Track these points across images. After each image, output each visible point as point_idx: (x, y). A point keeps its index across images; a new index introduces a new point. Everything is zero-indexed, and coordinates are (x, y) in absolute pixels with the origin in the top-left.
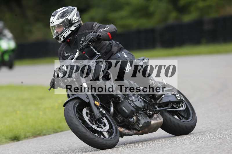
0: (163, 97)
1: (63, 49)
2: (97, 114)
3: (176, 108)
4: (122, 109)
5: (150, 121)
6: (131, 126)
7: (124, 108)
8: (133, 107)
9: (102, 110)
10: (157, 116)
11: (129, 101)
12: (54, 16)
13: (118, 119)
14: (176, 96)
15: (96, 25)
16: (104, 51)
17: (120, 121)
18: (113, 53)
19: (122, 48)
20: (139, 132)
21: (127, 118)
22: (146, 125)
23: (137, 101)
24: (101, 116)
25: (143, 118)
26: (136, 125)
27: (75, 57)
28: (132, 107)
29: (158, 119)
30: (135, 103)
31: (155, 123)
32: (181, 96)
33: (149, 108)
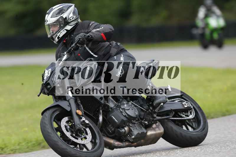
0: (162, 105)
4: (112, 118)
5: (145, 132)
6: (123, 137)
7: (114, 118)
8: (125, 116)
9: (84, 119)
10: (156, 126)
11: (121, 109)
12: (49, 13)
13: (109, 130)
15: (93, 24)
16: (103, 53)
18: (111, 56)
20: (132, 143)
21: (118, 128)
22: (139, 136)
23: (130, 109)
25: (137, 129)
26: (128, 137)
29: (157, 129)
30: (127, 111)
32: (189, 103)
33: (145, 117)
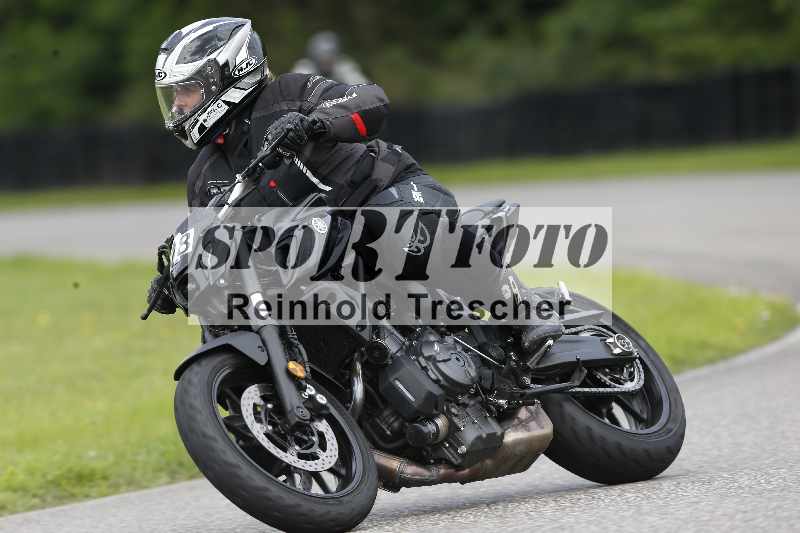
0: (549, 346)
1: (203, 171)
2: (292, 409)
3: (609, 386)
4: (396, 388)
5: (499, 433)
6: (429, 449)
7: (400, 386)
8: (437, 382)
9: (313, 392)
10: (529, 414)
11: (421, 359)
12: (169, 50)
13: (384, 427)
14: (608, 341)
15: (316, 83)
16: (348, 177)
17: (388, 433)
18: (376, 187)
19: (412, 169)
20: (457, 470)
21: (414, 420)
22: (481, 447)
23: (450, 360)
24: (307, 414)
25: (473, 423)
26: (446, 448)
27: (230, 201)
28: (432, 384)
29: (533, 424)
30: (441, 366)
31: (521, 439)
32: (627, 340)
33: (496, 385)
